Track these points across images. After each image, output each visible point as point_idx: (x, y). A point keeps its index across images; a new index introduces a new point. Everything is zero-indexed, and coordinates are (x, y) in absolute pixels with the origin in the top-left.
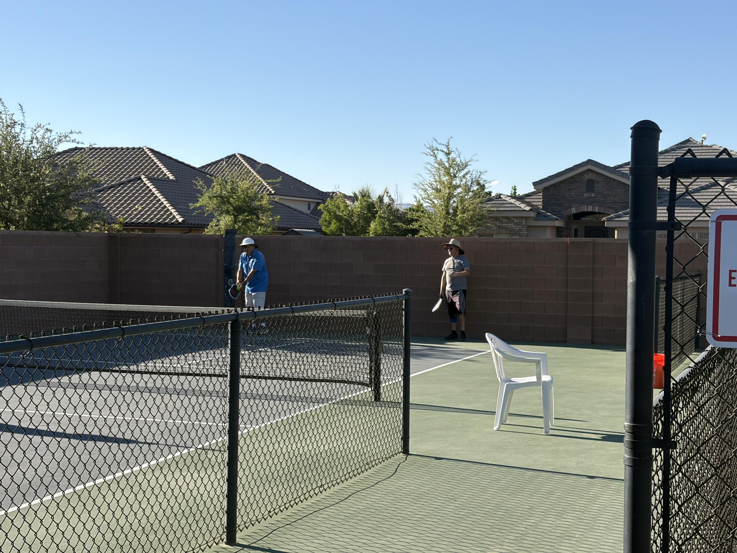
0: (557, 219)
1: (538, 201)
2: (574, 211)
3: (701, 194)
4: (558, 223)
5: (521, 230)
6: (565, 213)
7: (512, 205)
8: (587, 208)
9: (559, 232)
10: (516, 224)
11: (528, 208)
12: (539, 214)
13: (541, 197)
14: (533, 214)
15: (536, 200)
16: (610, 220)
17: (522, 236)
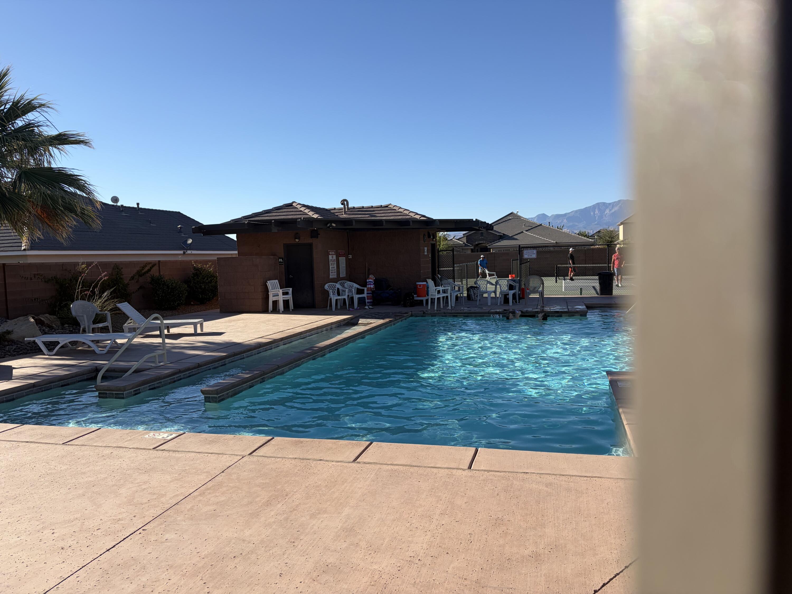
0: (472, 246)
1: (465, 240)
2: (477, 243)
3: (518, 235)
4: (472, 248)
5: (460, 250)
6: (474, 244)
7: (457, 242)
8: (481, 242)
9: (472, 251)
10: (458, 248)
11: (462, 243)
12: (466, 244)
14: (464, 245)
15: (463, 240)
16: (489, 246)
17: (460, 252)
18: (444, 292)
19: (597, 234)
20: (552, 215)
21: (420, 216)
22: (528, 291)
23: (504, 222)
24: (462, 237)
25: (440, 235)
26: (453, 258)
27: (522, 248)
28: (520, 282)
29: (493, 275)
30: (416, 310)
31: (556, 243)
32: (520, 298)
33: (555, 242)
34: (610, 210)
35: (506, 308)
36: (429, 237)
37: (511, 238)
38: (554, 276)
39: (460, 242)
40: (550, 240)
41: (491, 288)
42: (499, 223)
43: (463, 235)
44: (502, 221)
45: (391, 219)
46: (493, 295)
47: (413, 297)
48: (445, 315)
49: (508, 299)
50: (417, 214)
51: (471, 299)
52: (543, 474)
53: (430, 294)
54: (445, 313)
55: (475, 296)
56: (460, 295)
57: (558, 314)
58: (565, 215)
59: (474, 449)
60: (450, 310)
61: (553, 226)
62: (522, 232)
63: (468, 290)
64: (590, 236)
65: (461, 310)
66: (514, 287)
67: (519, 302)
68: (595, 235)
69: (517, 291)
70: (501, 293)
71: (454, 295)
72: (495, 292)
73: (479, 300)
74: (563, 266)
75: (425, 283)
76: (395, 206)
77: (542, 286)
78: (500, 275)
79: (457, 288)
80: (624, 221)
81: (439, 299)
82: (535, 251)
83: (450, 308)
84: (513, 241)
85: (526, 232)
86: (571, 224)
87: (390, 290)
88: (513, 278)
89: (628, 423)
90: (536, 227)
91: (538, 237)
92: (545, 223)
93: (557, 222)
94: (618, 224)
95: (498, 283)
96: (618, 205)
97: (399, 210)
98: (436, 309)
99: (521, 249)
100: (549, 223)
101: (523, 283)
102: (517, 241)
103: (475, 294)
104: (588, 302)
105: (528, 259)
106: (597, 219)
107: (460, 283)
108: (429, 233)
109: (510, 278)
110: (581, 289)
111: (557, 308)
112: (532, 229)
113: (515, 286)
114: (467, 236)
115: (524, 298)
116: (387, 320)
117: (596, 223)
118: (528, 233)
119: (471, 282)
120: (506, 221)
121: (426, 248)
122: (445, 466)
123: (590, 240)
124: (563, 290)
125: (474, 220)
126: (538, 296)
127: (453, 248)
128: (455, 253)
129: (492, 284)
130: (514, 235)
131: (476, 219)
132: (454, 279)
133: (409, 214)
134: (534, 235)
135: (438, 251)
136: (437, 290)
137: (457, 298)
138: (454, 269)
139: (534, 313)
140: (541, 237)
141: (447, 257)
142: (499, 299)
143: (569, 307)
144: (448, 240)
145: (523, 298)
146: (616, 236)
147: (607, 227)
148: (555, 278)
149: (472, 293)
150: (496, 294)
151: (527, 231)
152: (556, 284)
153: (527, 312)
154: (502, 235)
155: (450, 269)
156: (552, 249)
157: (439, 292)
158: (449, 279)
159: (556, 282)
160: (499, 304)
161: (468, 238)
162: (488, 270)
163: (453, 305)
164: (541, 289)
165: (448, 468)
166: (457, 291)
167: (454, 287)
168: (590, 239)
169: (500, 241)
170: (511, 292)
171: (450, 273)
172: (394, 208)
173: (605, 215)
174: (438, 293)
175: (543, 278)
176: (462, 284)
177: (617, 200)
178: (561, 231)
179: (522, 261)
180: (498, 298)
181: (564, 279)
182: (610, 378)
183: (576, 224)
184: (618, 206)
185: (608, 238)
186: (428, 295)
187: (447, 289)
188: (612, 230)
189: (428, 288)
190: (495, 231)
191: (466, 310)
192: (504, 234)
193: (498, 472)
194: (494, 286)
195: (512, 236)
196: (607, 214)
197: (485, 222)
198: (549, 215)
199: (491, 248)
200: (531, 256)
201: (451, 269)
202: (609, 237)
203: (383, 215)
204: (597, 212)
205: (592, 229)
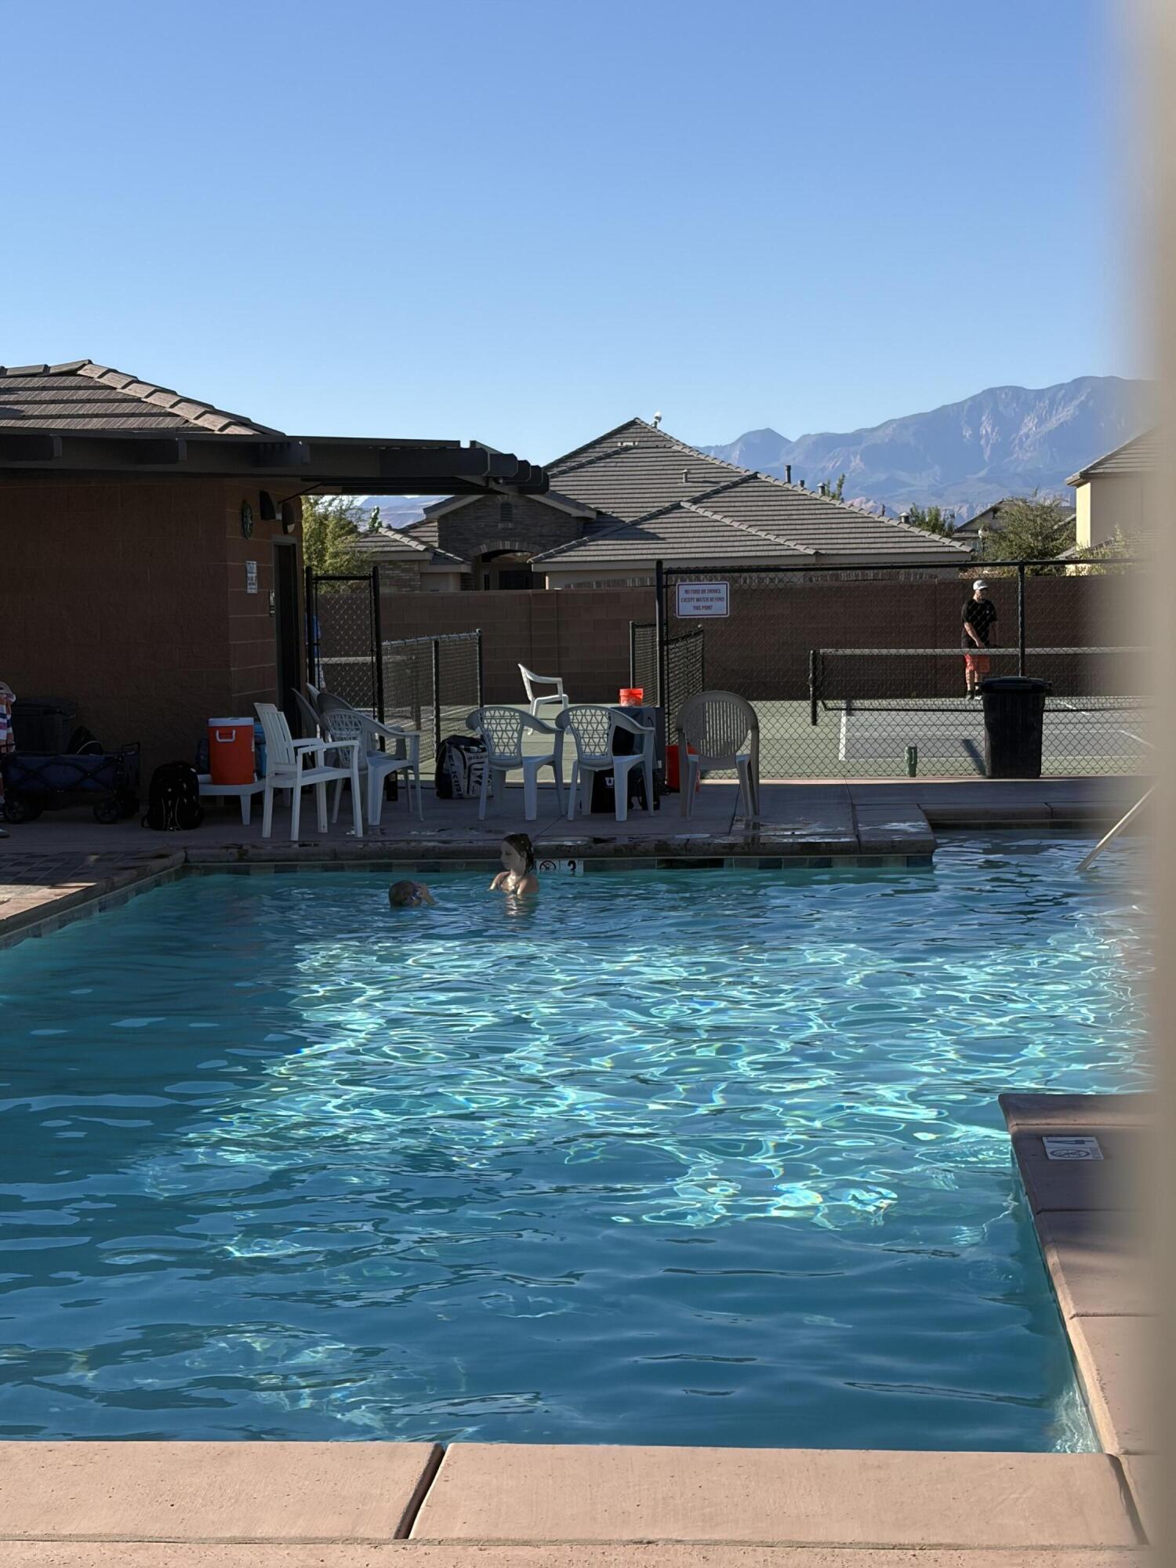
0: (462, 563)
1: (431, 533)
2: (484, 549)
3: (660, 521)
4: (465, 569)
5: (410, 580)
6: (474, 552)
7: (397, 544)
8: (504, 545)
9: (465, 581)
10: (403, 571)
11: (421, 548)
12: (436, 554)
13: (436, 529)
14: (429, 556)
15: (427, 534)
16: (537, 561)
17: (413, 588)
18: (335, 759)
19: (987, 521)
20: (804, 437)
21: (227, 421)
22: (694, 758)
23: (600, 459)
24: (422, 524)
25: (320, 509)
26: (377, 611)
27: (670, 571)
28: (659, 718)
29: (551, 689)
30: (204, 841)
31: (816, 553)
32: (659, 791)
33: (812, 552)
34: (1041, 421)
35: (602, 830)
36: (267, 512)
37: (631, 531)
38: (805, 698)
39: (413, 544)
40: (792, 544)
41: (537, 744)
42: (582, 466)
43: (427, 510)
44: (592, 455)
45: (96, 431)
46: (546, 776)
47: (194, 786)
48: (336, 861)
49: (612, 791)
50: (211, 410)
51: (455, 793)
52: (716, 1543)
53: (270, 768)
54: (335, 856)
55: (473, 778)
56: (406, 777)
57: (819, 856)
58: (857, 437)
59: (423, 1451)
60: (358, 841)
61: (802, 483)
62: (677, 506)
63: (443, 750)
64: (960, 530)
65: (408, 842)
66: (637, 740)
67: (657, 807)
68: (974, 527)
69: (645, 756)
70: (581, 763)
71: (378, 774)
72: (555, 762)
73: (490, 797)
74: (840, 652)
75: (248, 721)
76: (110, 371)
77: (750, 736)
78: (583, 692)
79: (391, 746)
80: (1092, 468)
81: (309, 791)
82: (723, 589)
83: (360, 834)
84: (639, 544)
85: (693, 508)
86: (882, 476)
87: (85, 752)
88: (638, 702)
89: (1082, 1311)
90: (735, 485)
91: (743, 527)
92: (771, 471)
93: (824, 469)
94: (1070, 479)
95: (570, 723)
96: (1072, 399)
97: (126, 391)
98: (295, 836)
99: (665, 576)
100: (789, 468)
101: (671, 725)
102: (653, 545)
103: (469, 770)
104: (935, 806)
105: (698, 621)
106: (986, 457)
107: (411, 723)
108: (264, 498)
109: (624, 704)
110: (913, 752)
111: (811, 832)
112: (717, 492)
113: (642, 736)
114: (442, 520)
115: (678, 791)
116: (72, 889)
117: (982, 474)
118: (701, 511)
119: (455, 718)
120: (608, 456)
121: (253, 567)
122: (295, 1532)
123: (957, 544)
124: (841, 756)
125: (465, 444)
126: (737, 782)
127: (375, 570)
128: (384, 590)
129: (546, 730)
130: (644, 519)
131: (473, 443)
132: (378, 702)
133: (174, 411)
134: (727, 521)
135: (313, 581)
136: (301, 751)
137: (391, 787)
138: (379, 660)
139: (716, 853)
140: (753, 531)
141: (350, 608)
142: (573, 792)
143: (862, 828)
144: (360, 534)
145: (674, 788)
146: (1061, 529)
147: (1031, 491)
148: (806, 705)
149: (458, 764)
150: (558, 773)
151: (695, 501)
152: (809, 730)
153: (687, 846)
154: (593, 515)
155: (360, 659)
156: (798, 578)
157: (309, 762)
158: (357, 706)
159: (814, 722)
160: (571, 816)
161: (447, 522)
162: (530, 668)
163: (375, 820)
164: (745, 750)
165: (305, 1541)
166: (390, 758)
167: (382, 739)
168: (958, 539)
169: (584, 544)
170: (625, 764)
171: (361, 679)
172: (104, 381)
173: (1021, 442)
174: (305, 767)
175: (757, 705)
176: (419, 727)
177: (1068, 379)
178: (837, 503)
179: (672, 630)
180: (567, 787)
181: (850, 711)
182: (1015, 1124)
183: (903, 476)
184: (1076, 403)
185: (1028, 538)
186: (261, 776)
187: (348, 750)
188: (1047, 503)
189: (260, 743)
190: (563, 499)
191: (429, 839)
192: (599, 513)
193: (527, 1543)
194: (552, 738)
195: (635, 523)
196: (1027, 436)
197: (512, 457)
198: (793, 437)
199: (545, 574)
200: (709, 608)
201: (368, 659)
202: (1035, 535)
203: (53, 409)
204: (986, 428)
205: (965, 501)
